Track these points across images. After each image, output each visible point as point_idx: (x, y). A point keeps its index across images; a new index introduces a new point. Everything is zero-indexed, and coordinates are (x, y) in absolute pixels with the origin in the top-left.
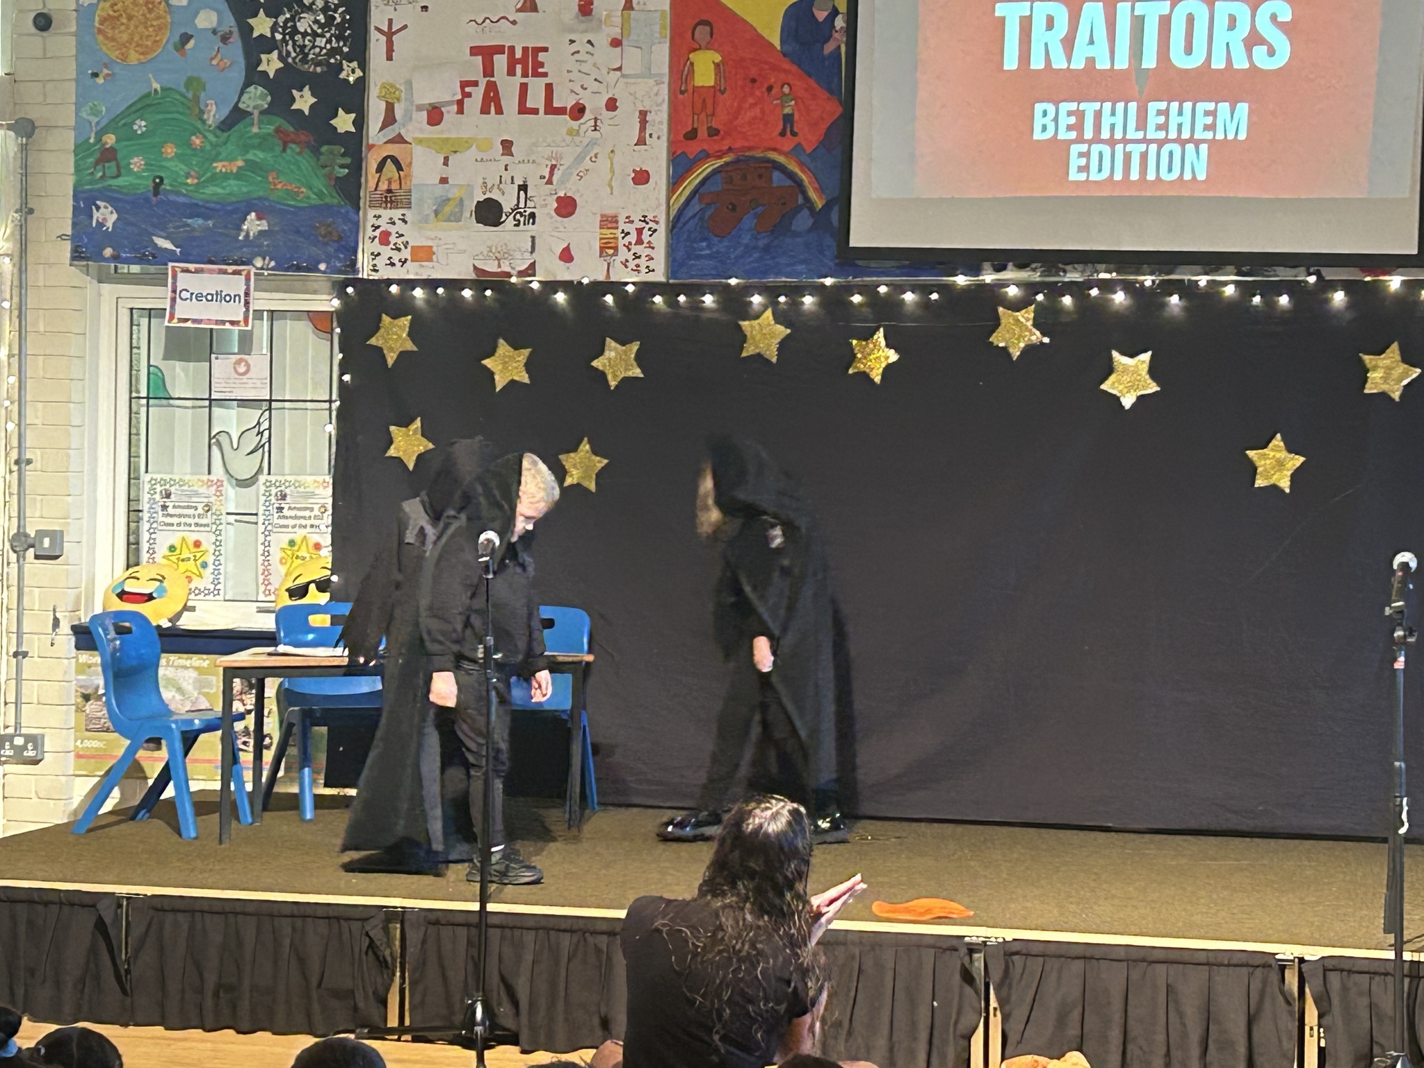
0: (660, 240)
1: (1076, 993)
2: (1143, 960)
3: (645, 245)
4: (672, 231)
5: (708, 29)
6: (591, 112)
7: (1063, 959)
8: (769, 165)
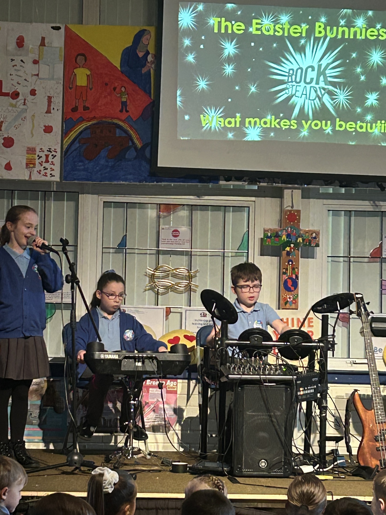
0: (57, 161)
3: (50, 162)
4: (64, 157)
5: (84, 57)
6: (23, 96)
8: (114, 126)
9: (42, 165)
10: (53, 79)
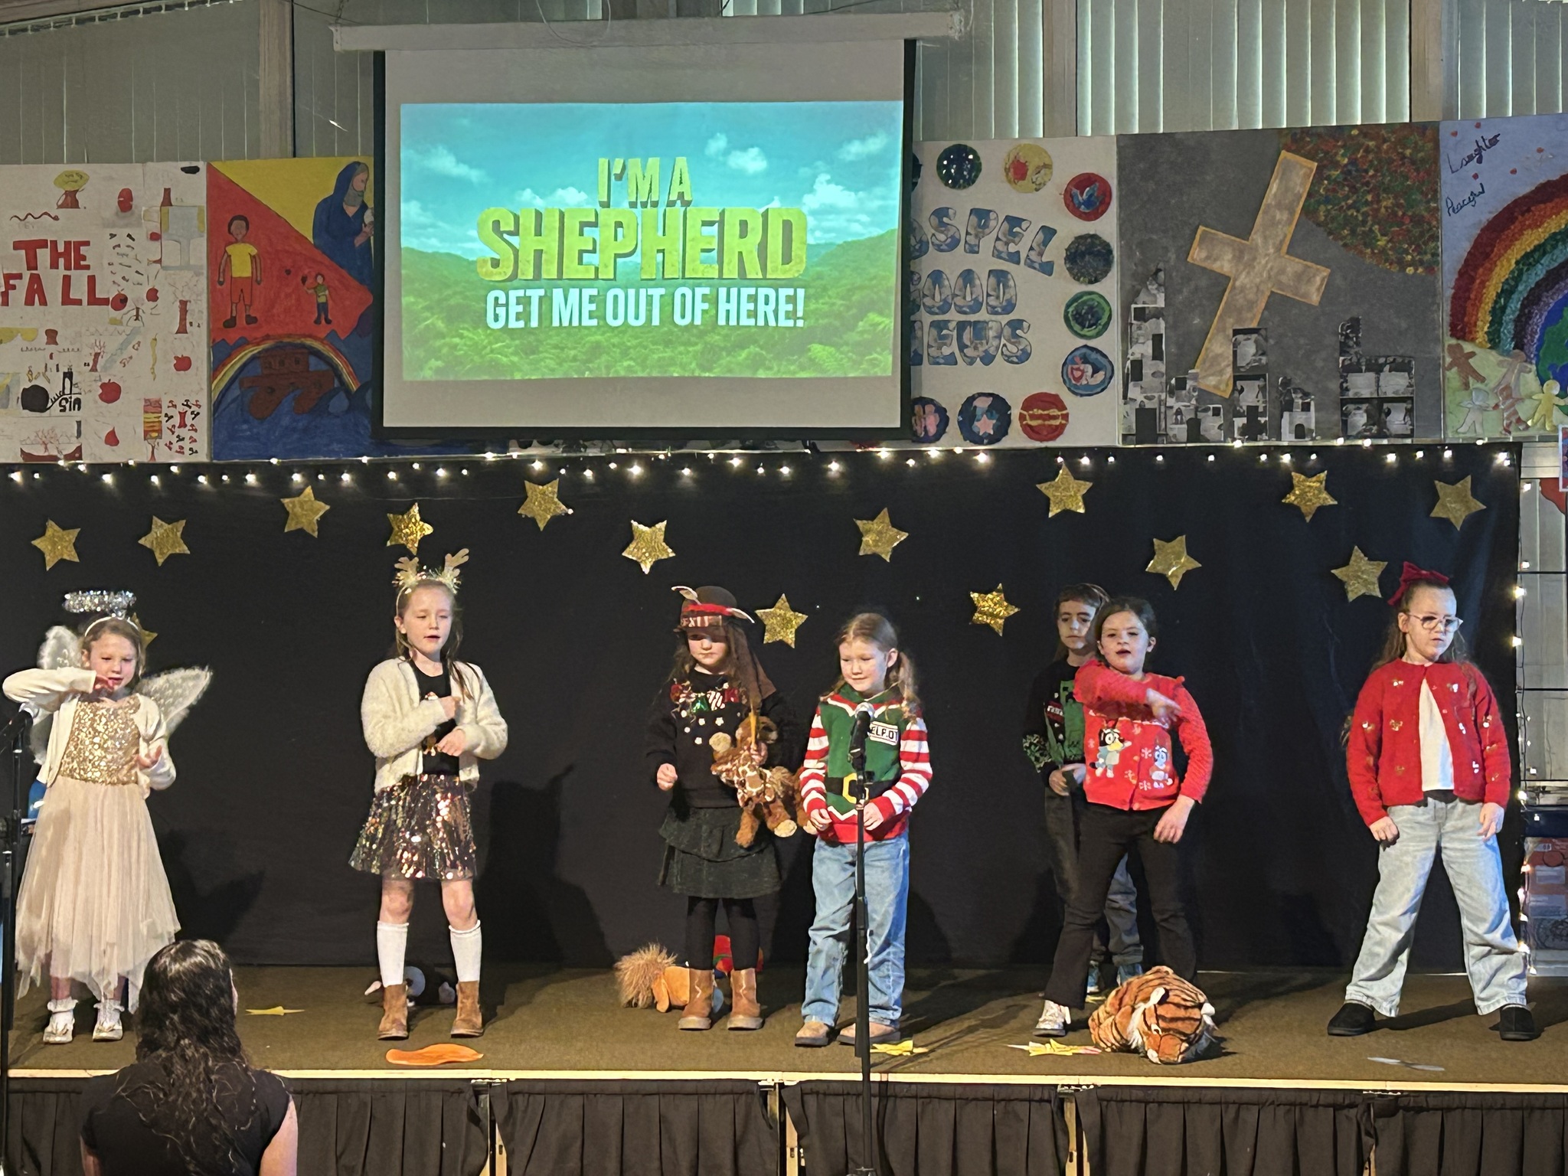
0: (203, 422)
1: (576, 1126)
2: (637, 1093)
3: (189, 427)
4: (214, 414)
5: (244, 224)
6: (134, 302)
7: (562, 1096)
8: (306, 351)
9: (173, 433)
10: (187, 267)
